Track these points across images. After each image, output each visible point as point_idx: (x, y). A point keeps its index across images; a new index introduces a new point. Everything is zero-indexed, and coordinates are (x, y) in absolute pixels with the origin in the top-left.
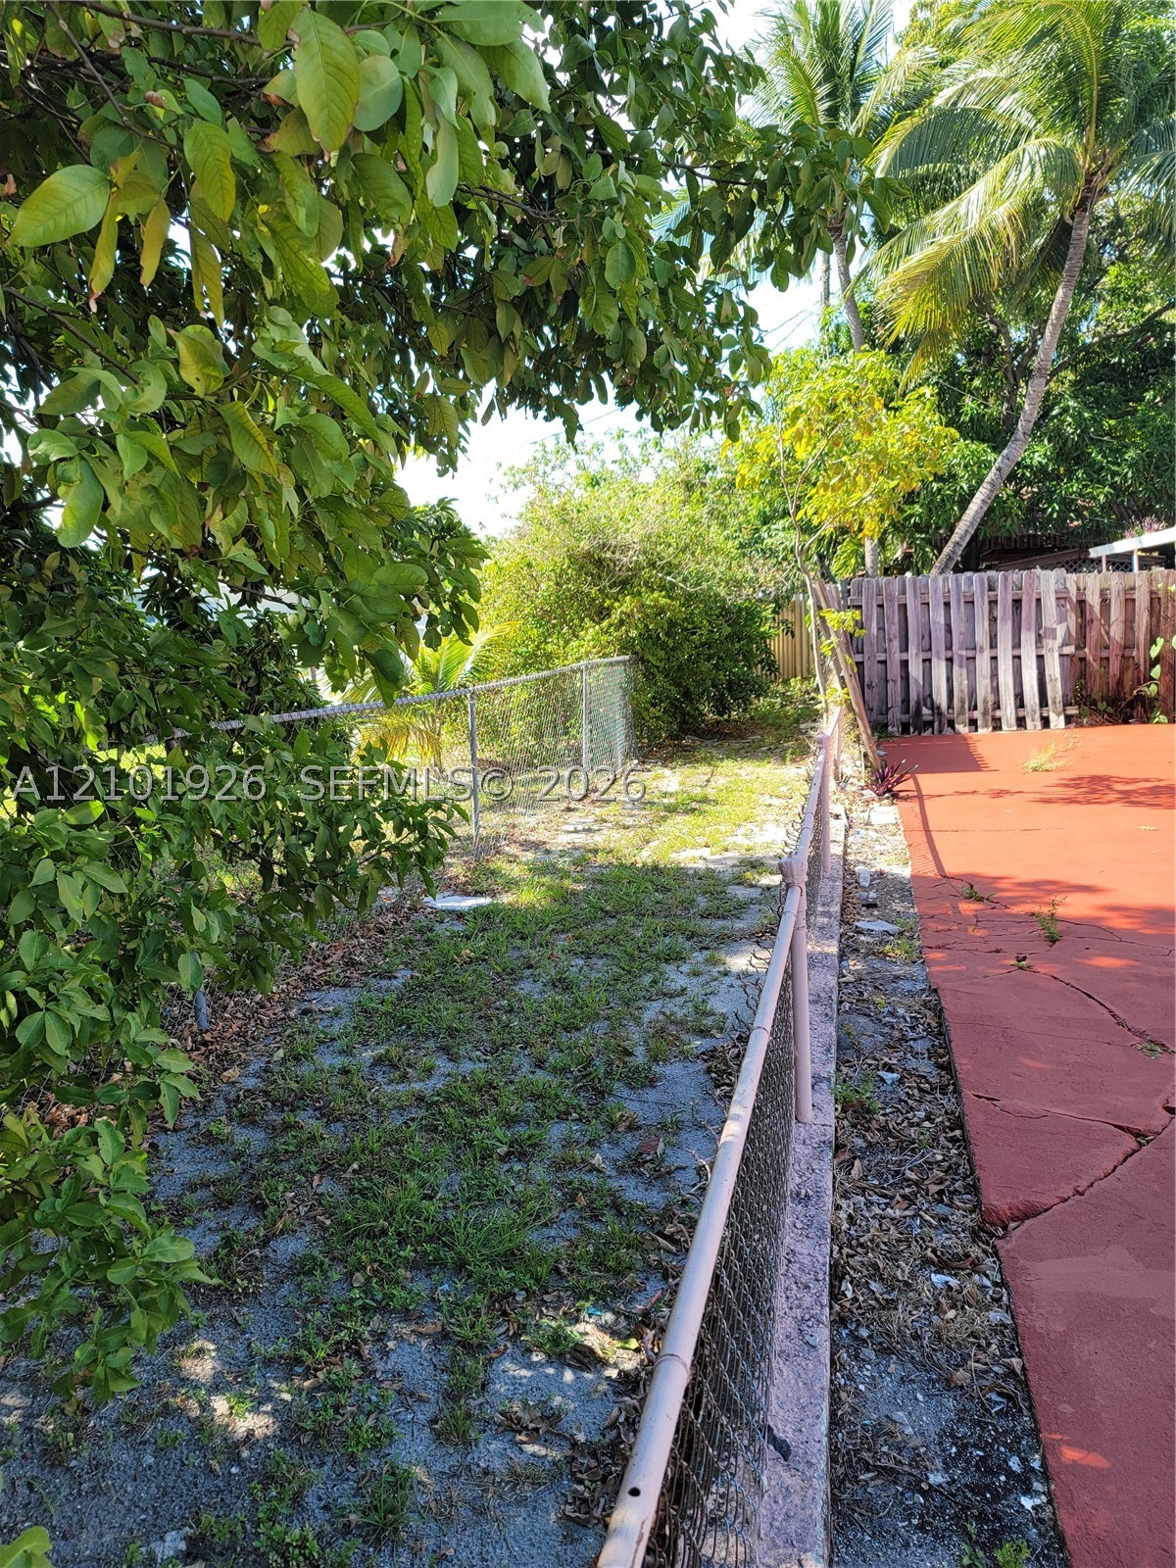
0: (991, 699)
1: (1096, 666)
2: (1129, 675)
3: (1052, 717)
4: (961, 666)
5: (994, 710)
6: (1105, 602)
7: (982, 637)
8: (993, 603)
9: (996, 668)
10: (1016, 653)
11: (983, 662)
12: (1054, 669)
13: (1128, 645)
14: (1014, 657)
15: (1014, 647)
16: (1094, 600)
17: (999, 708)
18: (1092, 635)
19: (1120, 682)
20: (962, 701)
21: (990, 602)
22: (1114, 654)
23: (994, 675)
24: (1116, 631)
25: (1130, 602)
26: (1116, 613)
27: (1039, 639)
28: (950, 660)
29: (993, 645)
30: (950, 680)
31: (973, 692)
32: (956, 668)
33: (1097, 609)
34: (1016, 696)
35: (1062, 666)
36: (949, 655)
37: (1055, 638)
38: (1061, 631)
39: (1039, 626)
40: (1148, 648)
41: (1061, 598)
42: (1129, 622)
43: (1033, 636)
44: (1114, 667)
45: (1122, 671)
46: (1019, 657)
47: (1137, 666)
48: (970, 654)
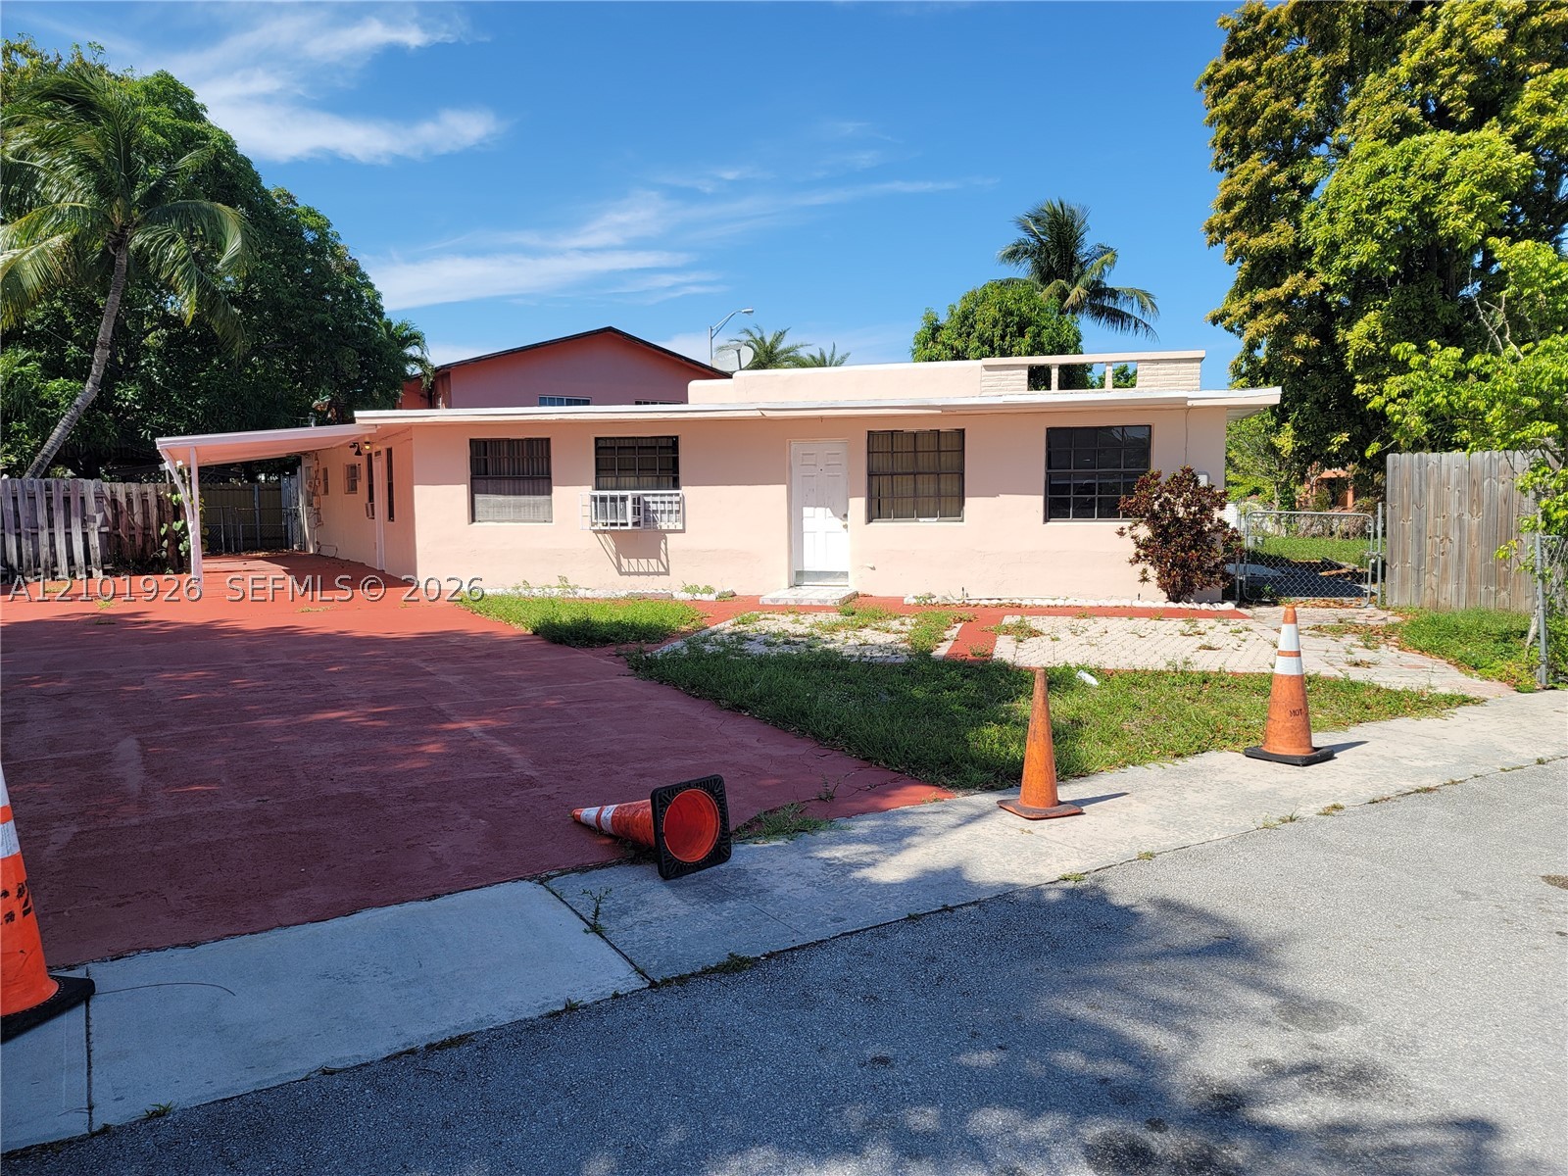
0: (50, 560)
1: (126, 539)
2: (149, 546)
3: (94, 570)
4: (27, 539)
5: (53, 567)
6: (130, 501)
7: (42, 519)
8: (49, 499)
9: (54, 540)
10: (68, 531)
11: (44, 536)
12: (95, 541)
13: (146, 527)
14: (66, 534)
15: (66, 528)
16: (122, 499)
17: (56, 565)
18: (123, 521)
19: (144, 549)
20: (29, 562)
21: (47, 498)
22: (138, 534)
23: (52, 544)
24: (138, 519)
25: (144, 502)
27: (84, 523)
28: (19, 536)
29: (51, 525)
30: (19, 548)
31: (37, 556)
32: (23, 540)
33: (124, 505)
34: (68, 558)
35: (100, 539)
36: (18, 531)
37: (95, 522)
38: (99, 518)
39: (84, 513)
40: (159, 530)
41: (99, 497)
42: (146, 514)
43: (80, 520)
44: (139, 540)
45: (144, 543)
46: (70, 534)
47: (153, 540)
48: (34, 531)
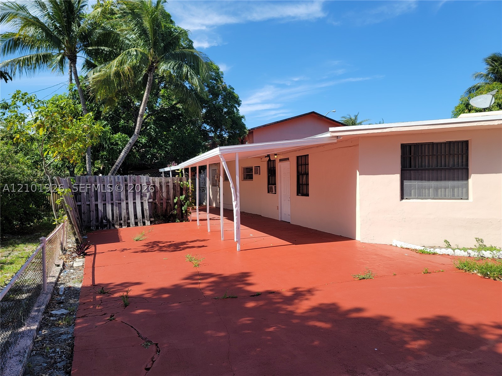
0: (126, 216)
1: (159, 205)
2: (169, 208)
3: (146, 221)
6: (161, 186)
7: (123, 196)
9: (128, 206)
11: (124, 205)
12: (146, 206)
13: (168, 199)
14: (134, 203)
15: (133, 200)
16: (158, 185)
17: (129, 219)
18: (158, 196)
19: (166, 210)
20: (117, 218)
22: (164, 202)
24: (164, 195)
25: (168, 186)
26: (164, 189)
27: (141, 197)
29: (127, 199)
30: (112, 210)
31: (120, 214)
32: (114, 207)
33: (159, 188)
34: (134, 215)
35: (149, 205)
36: (112, 202)
37: (146, 197)
38: (148, 194)
39: (141, 193)
40: (173, 200)
41: (148, 184)
42: (168, 192)
44: (164, 205)
47: (171, 205)
48: (119, 202)
